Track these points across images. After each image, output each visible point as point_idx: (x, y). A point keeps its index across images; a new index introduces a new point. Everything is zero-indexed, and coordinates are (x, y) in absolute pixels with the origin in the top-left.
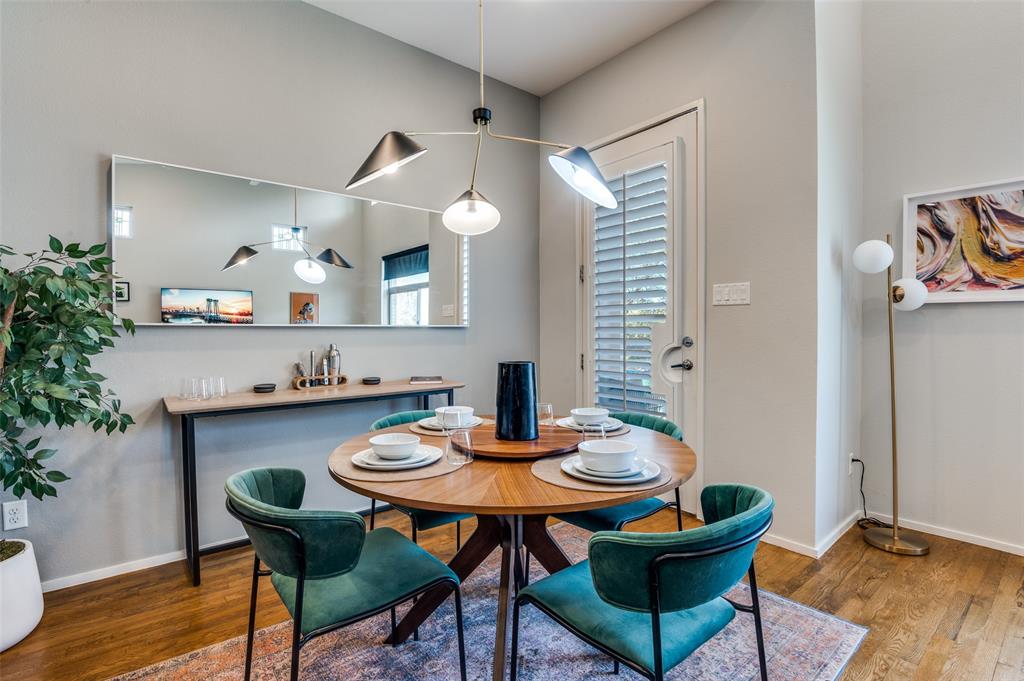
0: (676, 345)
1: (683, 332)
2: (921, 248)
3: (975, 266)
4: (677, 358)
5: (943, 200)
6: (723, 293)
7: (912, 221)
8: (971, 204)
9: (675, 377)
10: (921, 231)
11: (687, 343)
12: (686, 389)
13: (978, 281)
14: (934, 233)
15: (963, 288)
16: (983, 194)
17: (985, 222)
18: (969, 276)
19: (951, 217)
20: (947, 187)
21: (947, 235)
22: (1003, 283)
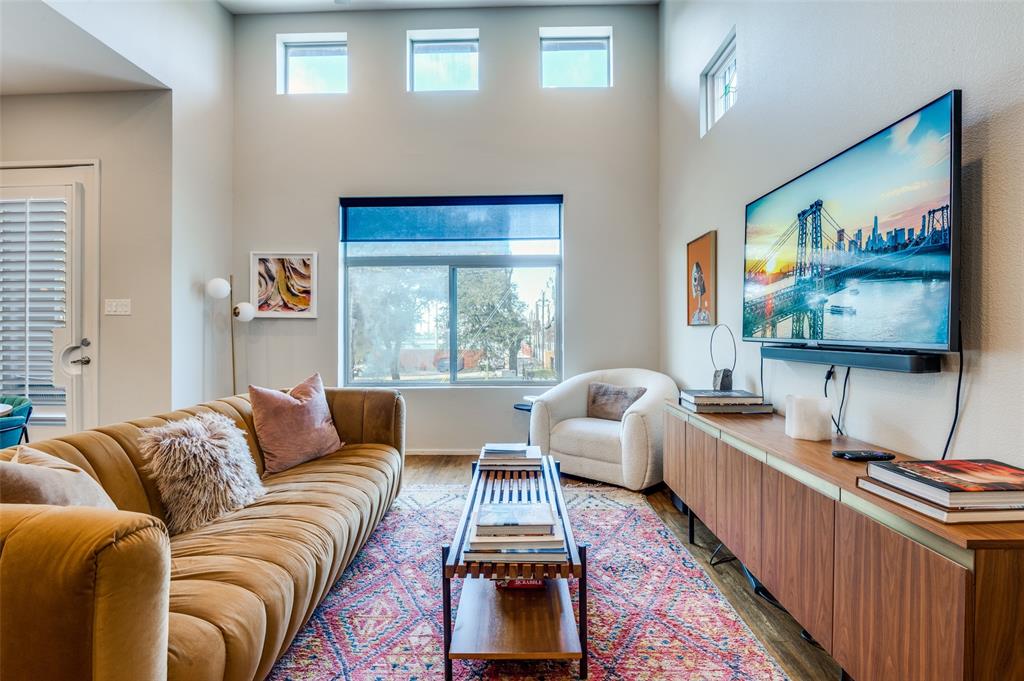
0: (74, 345)
1: (82, 333)
2: (260, 284)
3: (284, 297)
4: (77, 355)
5: (271, 258)
6: (113, 306)
7: (256, 268)
8: (282, 261)
9: (76, 370)
10: (260, 274)
11: (85, 343)
12: (85, 379)
13: (286, 306)
14: (266, 276)
15: (279, 309)
16: (287, 258)
17: (288, 274)
18: (281, 303)
19: (274, 268)
20: (272, 252)
21: (272, 279)
22: (295, 308)
